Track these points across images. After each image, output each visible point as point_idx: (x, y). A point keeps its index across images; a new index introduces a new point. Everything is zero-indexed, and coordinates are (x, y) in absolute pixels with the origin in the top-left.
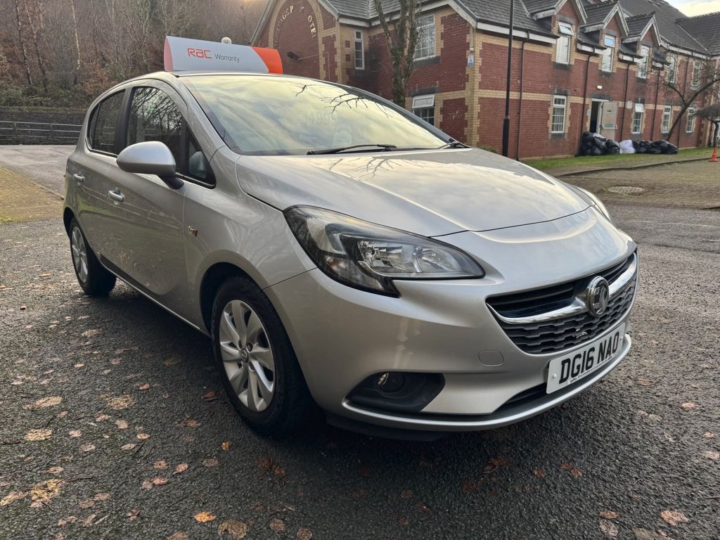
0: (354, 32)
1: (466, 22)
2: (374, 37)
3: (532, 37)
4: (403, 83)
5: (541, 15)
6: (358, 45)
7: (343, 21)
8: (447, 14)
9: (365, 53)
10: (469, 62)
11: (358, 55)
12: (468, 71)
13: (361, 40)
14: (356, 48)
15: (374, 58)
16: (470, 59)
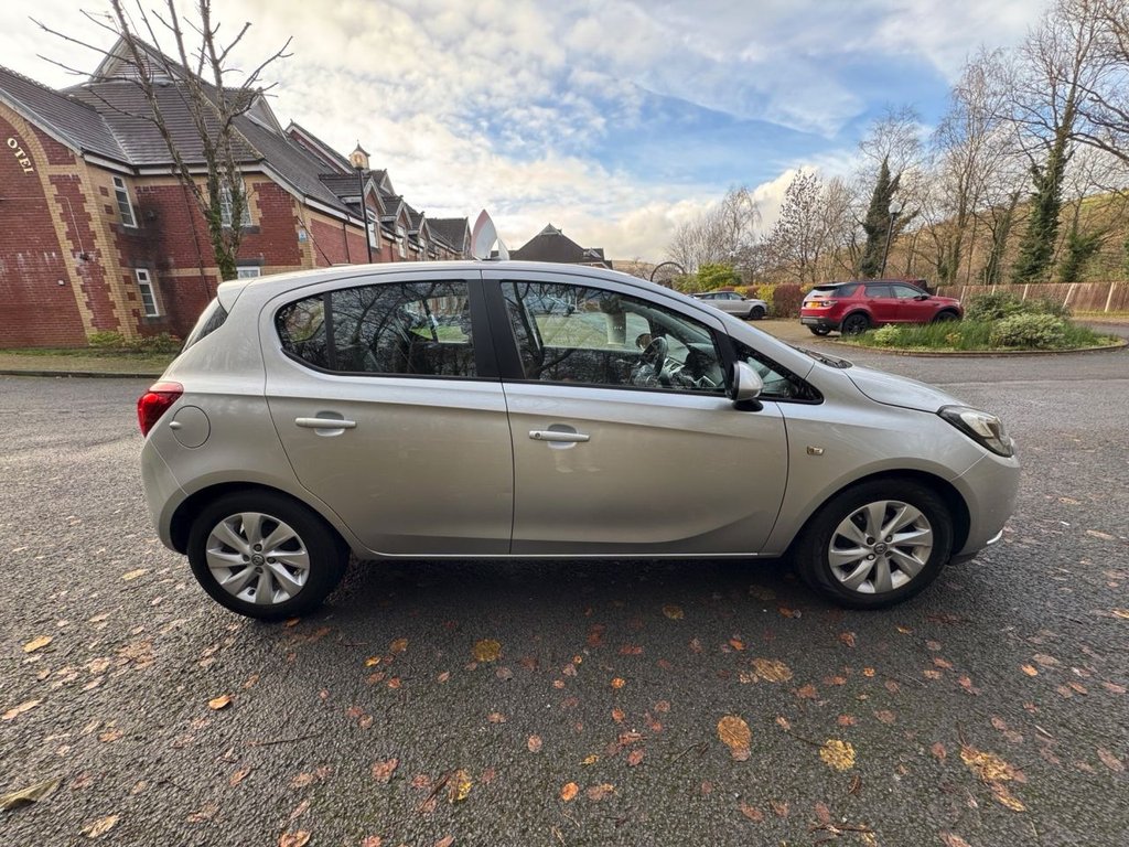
0: (112, 177)
1: (288, 194)
2: (146, 189)
3: (352, 220)
4: (233, 254)
5: (349, 200)
6: (120, 195)
7: (88, 158)
8: (261, 181)
9: (134, 207)
10: (300, 236)
11: (123, 207)
12: (300, 246)
13: (124, 189)
14: (119, 199)
15: (152, 215)
16: (301, 234)
